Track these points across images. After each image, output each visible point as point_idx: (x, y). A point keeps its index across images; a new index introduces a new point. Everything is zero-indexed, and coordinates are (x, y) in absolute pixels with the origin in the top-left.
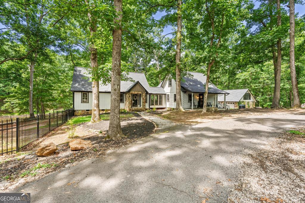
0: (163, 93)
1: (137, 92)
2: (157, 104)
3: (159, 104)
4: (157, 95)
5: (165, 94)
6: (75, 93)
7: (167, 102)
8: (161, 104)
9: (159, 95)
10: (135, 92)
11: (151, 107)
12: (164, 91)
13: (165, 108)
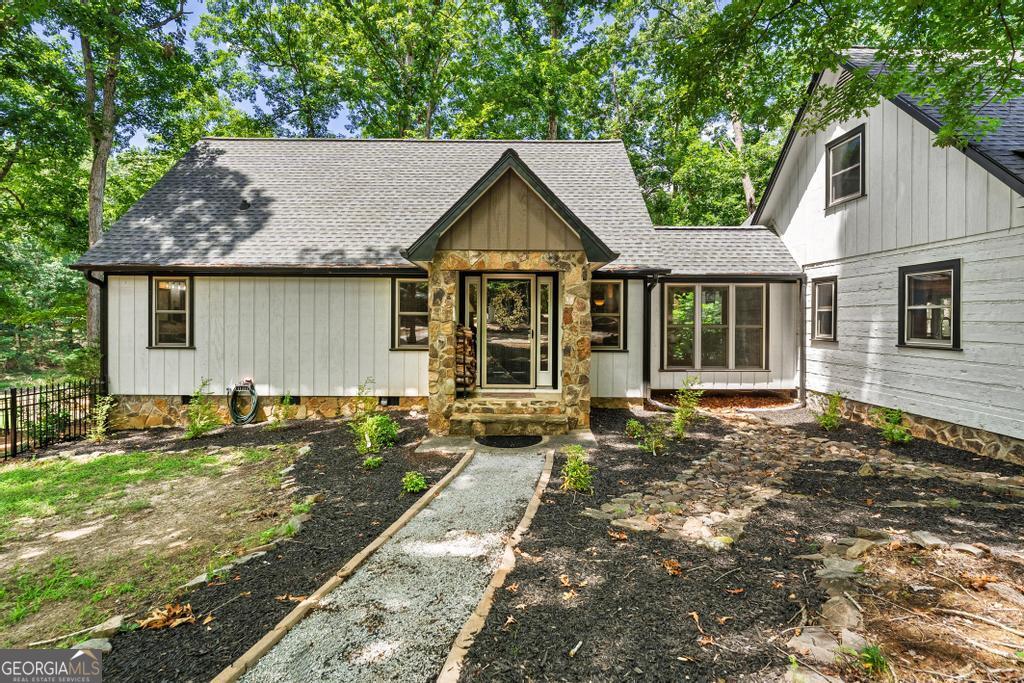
0: (769, 270)
1: (510, 258)
2: (714, 359)
3: (738, 364)
4: (714, 284)
5: (798, 280)
6: (114, 283)
7: (815, 343)
8: (752, 356)
9: (732, 288)
10: (486, 257)
11: (663, 380)
12: (786, 253)
13: (793, 394)
